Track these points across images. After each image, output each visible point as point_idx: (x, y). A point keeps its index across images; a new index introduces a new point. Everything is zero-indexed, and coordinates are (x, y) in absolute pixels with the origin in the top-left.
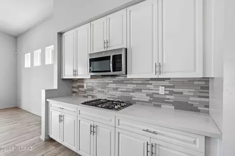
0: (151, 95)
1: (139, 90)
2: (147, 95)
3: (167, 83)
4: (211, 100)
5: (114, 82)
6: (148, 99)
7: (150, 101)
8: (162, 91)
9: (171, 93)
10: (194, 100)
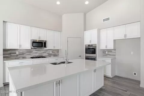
0: (48, 54)
1: (45, 53)
2: (47, 54)
3: (52, 50)
4: (59, 53)
5: (36, 50)
6: (47, 55)
7: (48, 55)
8: (51, 52)
9: (53, 53)
10: (57, 54)
